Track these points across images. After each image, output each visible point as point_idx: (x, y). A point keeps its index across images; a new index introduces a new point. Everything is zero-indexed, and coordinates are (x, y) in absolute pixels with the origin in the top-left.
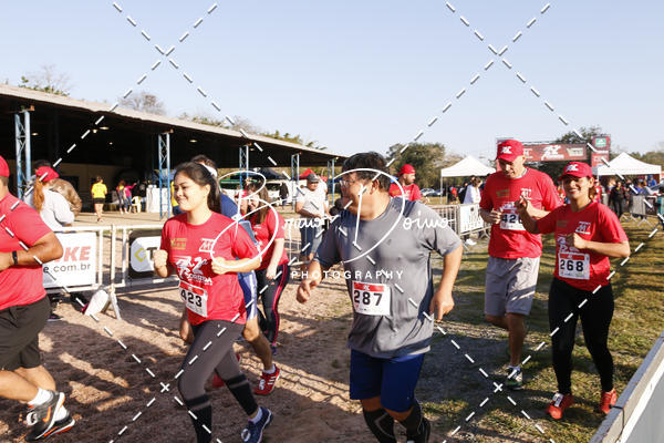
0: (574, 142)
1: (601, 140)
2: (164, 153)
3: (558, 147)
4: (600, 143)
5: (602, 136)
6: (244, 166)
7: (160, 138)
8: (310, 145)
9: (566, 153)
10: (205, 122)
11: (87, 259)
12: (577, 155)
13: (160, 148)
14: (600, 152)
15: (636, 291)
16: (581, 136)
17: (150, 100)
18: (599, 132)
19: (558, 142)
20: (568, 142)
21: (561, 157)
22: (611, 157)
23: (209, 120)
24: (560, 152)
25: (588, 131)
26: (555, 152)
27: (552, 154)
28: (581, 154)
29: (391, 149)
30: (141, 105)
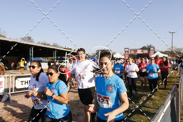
0: (145, 48)
1: (152, 48)
2: (31, 53)
3: (141, 50)
4: (152, 49)
5: (153, 47)
6: (55, 56)
7: (30, 49)
8: (74, 50)
9: (143, 52)
10: (45, 44)
11: (2, 85)
12: (146, 52)
13: (30, 52)
14: (152, 51)
15: (161, 90)
16: (147, 47)
17: (29, 38)
18: (152, 46)
19: (141, 49)
20: (144, 49)
21: (142, 53)
22: (155, 52)
23: (46, 44)
24: (141, 51)
25: (149, 46)
26: (140, 51)
27: (139, 52)
28: (147, 52)
29: (97, 51)
30: (27, 40)
